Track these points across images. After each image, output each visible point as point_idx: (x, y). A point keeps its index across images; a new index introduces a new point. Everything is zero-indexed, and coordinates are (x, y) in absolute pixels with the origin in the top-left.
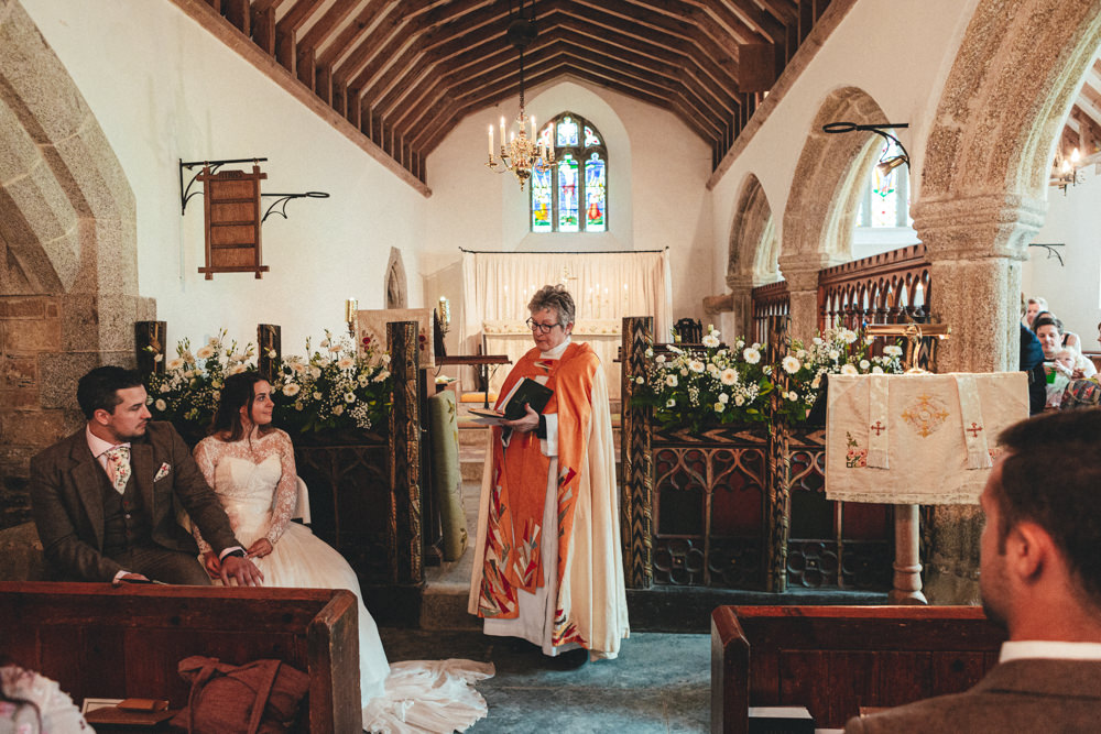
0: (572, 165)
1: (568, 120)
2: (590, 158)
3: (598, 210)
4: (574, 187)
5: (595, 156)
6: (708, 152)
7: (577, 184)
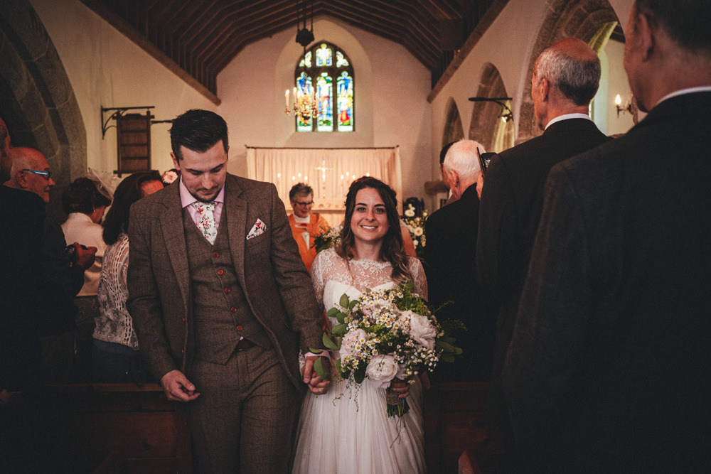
0: (328, 81)
1: (324, 46)
2: (341, 75)
3: (347, 115)
4: (328, 97)
5: (345, 74)
6: (428, 74)
7: (331, 95)
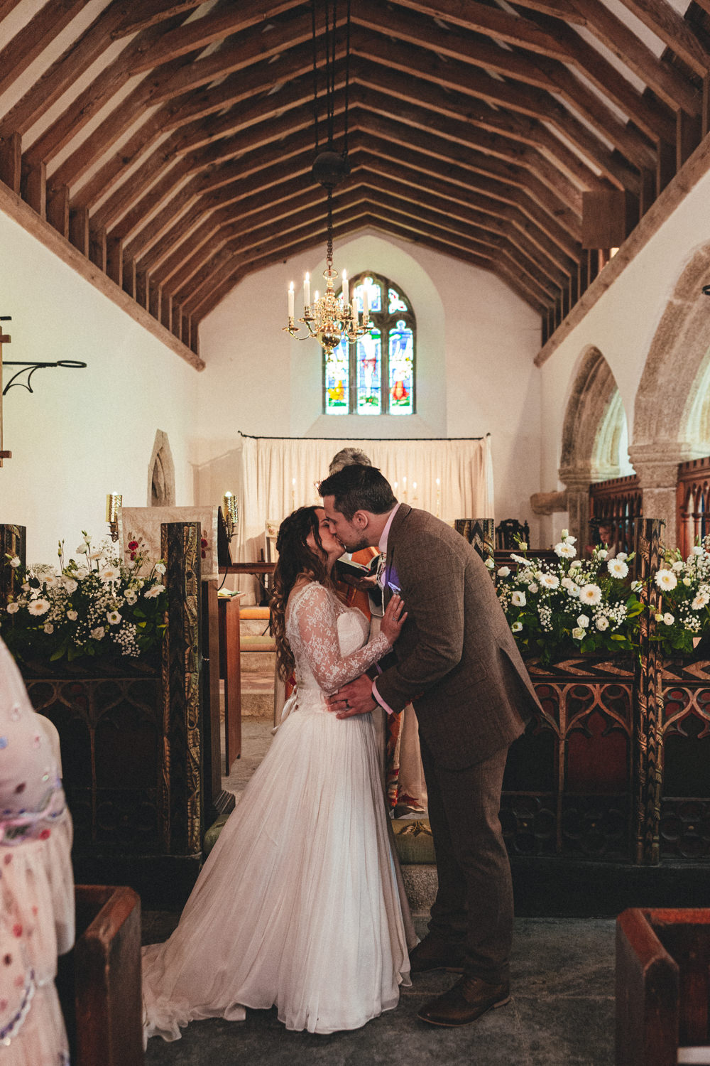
0: (374, 336)
1: (368, 281)
2: (395, 326)
3: (404, 388)
4: (375, 360)
5: (401, 324)
6: (536, 321)
7: (379, 358)
